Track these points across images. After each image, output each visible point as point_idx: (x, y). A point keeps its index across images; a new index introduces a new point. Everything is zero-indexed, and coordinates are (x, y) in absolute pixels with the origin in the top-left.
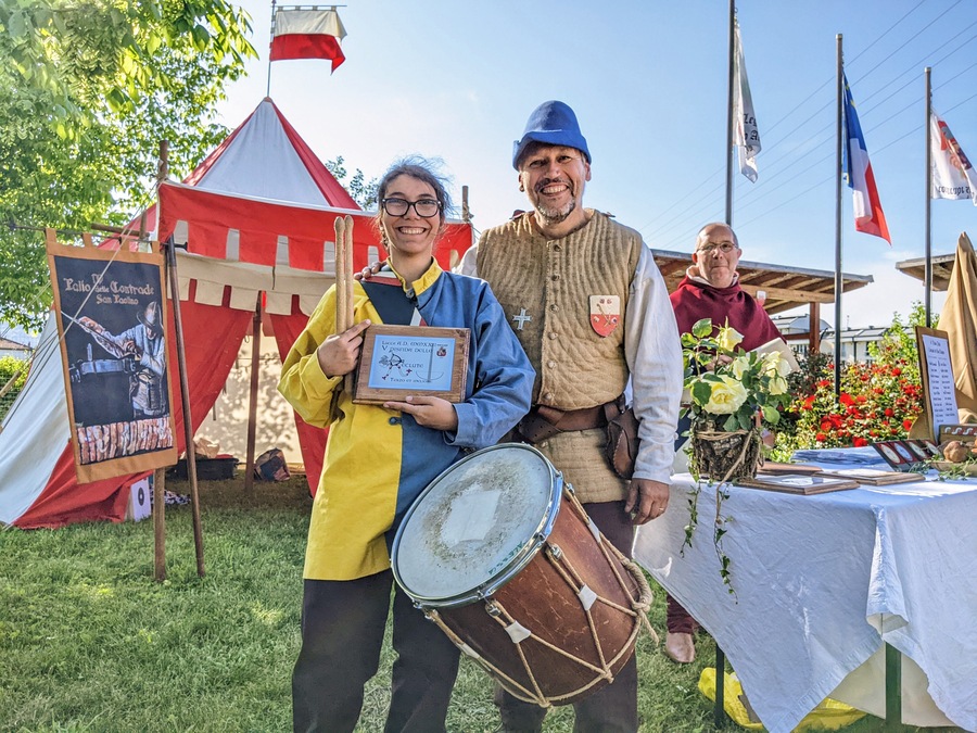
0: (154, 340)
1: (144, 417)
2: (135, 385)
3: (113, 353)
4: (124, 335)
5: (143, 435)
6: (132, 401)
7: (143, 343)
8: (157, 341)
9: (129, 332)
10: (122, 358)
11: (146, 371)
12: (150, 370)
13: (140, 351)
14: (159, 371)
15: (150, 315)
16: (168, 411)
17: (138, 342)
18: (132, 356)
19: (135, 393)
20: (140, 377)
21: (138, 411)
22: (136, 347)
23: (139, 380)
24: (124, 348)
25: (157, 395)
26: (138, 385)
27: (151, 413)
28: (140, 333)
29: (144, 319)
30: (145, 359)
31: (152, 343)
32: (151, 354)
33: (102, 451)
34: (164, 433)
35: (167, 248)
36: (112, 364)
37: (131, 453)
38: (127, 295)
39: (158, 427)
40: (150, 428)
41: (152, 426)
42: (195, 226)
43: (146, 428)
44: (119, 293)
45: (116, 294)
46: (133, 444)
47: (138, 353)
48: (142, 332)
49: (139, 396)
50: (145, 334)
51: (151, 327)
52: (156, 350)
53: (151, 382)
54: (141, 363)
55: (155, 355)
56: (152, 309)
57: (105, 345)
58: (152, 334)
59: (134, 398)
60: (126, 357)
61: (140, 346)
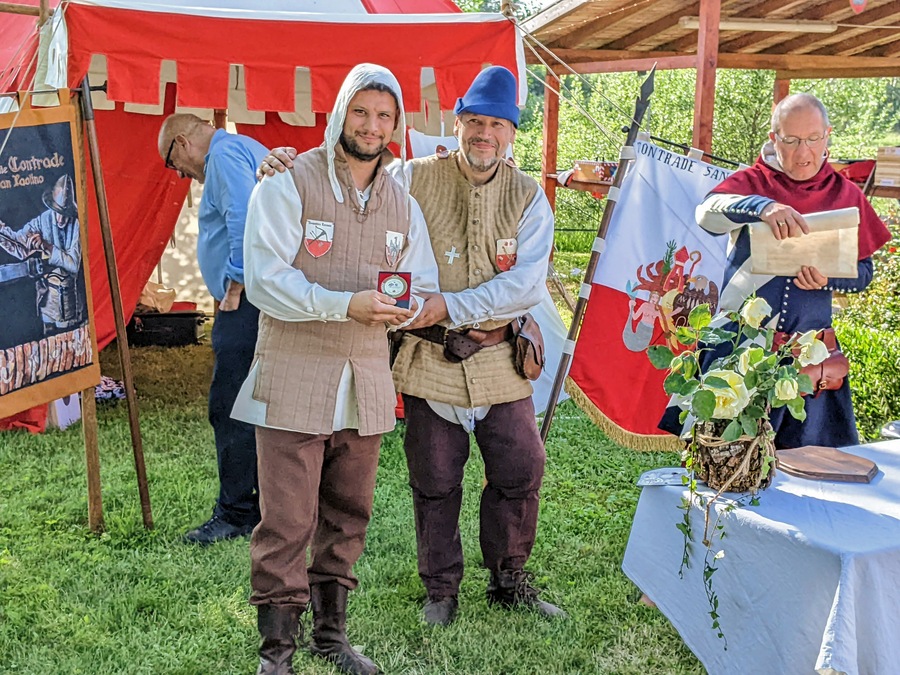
0: (66, 229)
1: (55, 331)
2: (44, 291)
3: (15, 254)
4: (27, 227)
5: (55, 354)
6: (40, 313)
7: (51, 235)
8: (70, 228)
9: (34, 223)
10: (25, 260)
11: (57, 271)
12: (62, 268)
13: (48, 246)
14: (72, 267)
15: (59, 194)
16: (86, 317)
17: (46, 235)
18: (38, 255)
19: (43, 303)
20: (50, 281)
21: (48, 325)
22: (43, 241)
23: (48, 284)
24: (28, 246)
25: (72, 300)
26: (48, 291)
27: (64, 325)
28: (46, 222)
29: (51, 201)
30: (55, 256)
31: (63, 232)
32: (63, 248)
33: (6, 382)
34: (82, 348)
35: (80, 94)
36: (14, 269)
37: (40, 379)
38: (30, 172)
39: (73, 341)
40: (64, 344)
41: (67, 342)
42: (116, 60)
43: (59, 345)
44: (20, 172)
45: (15, 174)
46: (44, 367)
47: (46, 248)
48: (51, 221)
49: (48, 305)
50: (54, 222)
51: (63, 212)
52: (68, 240)
53: (64, 285)
54: (50, 262)
55: (67, 247)
56: (62, 186)
57: (6, 244)
58: (63, 219)
59: (42, 309)
60: (31, 256)
61: (48, 239)
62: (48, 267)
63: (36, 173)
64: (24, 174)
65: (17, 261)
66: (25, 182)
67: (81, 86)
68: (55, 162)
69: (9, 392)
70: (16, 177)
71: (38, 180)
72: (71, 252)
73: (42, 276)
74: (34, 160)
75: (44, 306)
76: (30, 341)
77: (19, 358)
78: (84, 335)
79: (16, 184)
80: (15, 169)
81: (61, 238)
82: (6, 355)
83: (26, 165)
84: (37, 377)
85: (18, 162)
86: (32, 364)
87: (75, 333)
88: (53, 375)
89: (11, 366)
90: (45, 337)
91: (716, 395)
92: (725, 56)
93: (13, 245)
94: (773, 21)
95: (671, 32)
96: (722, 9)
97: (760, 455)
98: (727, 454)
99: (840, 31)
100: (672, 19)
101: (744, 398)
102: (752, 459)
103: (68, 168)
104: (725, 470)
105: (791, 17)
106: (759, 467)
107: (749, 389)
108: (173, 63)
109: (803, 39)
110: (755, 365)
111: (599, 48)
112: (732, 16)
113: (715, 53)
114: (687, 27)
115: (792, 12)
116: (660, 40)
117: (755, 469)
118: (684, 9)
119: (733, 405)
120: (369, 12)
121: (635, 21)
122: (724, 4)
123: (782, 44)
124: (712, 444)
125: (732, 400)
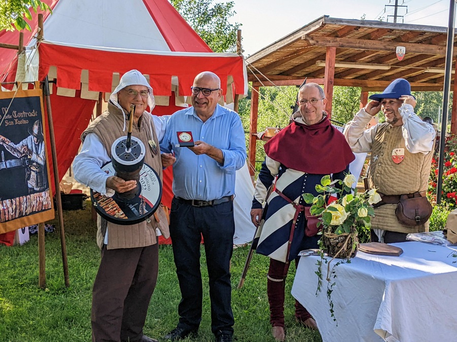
0: (38, 145)
1: (34, 192)
2: (29, 173)
3: (16, 155)
4: (21, 143)
5: (34, 203)
6: (27, 183)
7: (32, 147)
8: (40, 145)
9: (24, 141)
10: (21, 158)
11: (35, 164)
12: (37, 163)
14: (42, 163)
15: (36, 129)
16: (48, 186)
17: (30, 147)
18: (26, 156)
19: (29, 179)
20: (32, 168)
21: (31, 189)
22: (29, 150)
23: (31, 170)
24: (22, 151)
25: (41, 177)
26: (31, 173)
27: (38, 189)
28: (30, 141)
29: (32, 132)
30: (34, 157)
31: (37, 146)
32: (37, 153)
33: (12, 214)
34: (46, 200)
35: (44, 84)
36: (15, 162)
37: (27, 214)
38: (22, 118)
39: (42, 197)
40: (38, 198)
41: (39, 197)
42: (61, 69)
43: (35, 198)
44: (18, 118)
45: (16, 119)
46: (29, 209)
47: (30, 153)
48: (32, 141)
49: (31, 180)
50: (33, 141)
51: (37, 136)
52: (40, 150)
53: (37, 170)
54: (32, 159)
55: (39, 153)
56: (37, 125)
57: (11, 151)
58: (37, 140)
59: (28, 181)
60: (23, 156)
61: (31, 149)
62: (31, 162)
63: (25, 119)
64: (19, 119)
65: (17, 158)
66: (20, 123)
67: (44, 80)
68: (33, 114)
69: (13, 219)
70: (16, 120)
71: (25, 122)
72: (41, 156)
73: (28, 166)
74: (24, 113)
75: (29, 180)
76: (22, 196)
77: (18, 203)
78: (47, 195)
79: (16, 123)
80: (15, 117)
81: (36, 149)
82: (12, 201)
83: (20, 115)
84: (26, 213)
85: (17, 114)
86: (24, 206)
87: (43, 194)
88: (33, 213)
89: (14, 207)
90: (30, 194)
91: (333, 215)
92: (338, 80)
93: (15, 151)
94: (361, 64)
95: (312, 68)
96: (336, 57)
97: (351, 241)
98: (337, 241)
99: (392, 69)
100: (312, 62)
101: (345, 216)
102: (348, 243)
103: (39, 117)
104: (336, 248)
105: (369, 62)
106: (351, 247)
107: (347, 212)
108: (87, 71)
109: (375, 72)
110: (349, 202)
111: (278, 75)
112: (341, 61)
113: (333, 78)
114: (320, 65)
115: (369, 60)
116: (307, 72)
117: (349, 248)
118: (319, 57)
119: (340, 219)
120: (172, 51)
121: (295, 62)
122: (337, 55)
123: (365, 75)
124: (330, 237)
125: (339, 217)
